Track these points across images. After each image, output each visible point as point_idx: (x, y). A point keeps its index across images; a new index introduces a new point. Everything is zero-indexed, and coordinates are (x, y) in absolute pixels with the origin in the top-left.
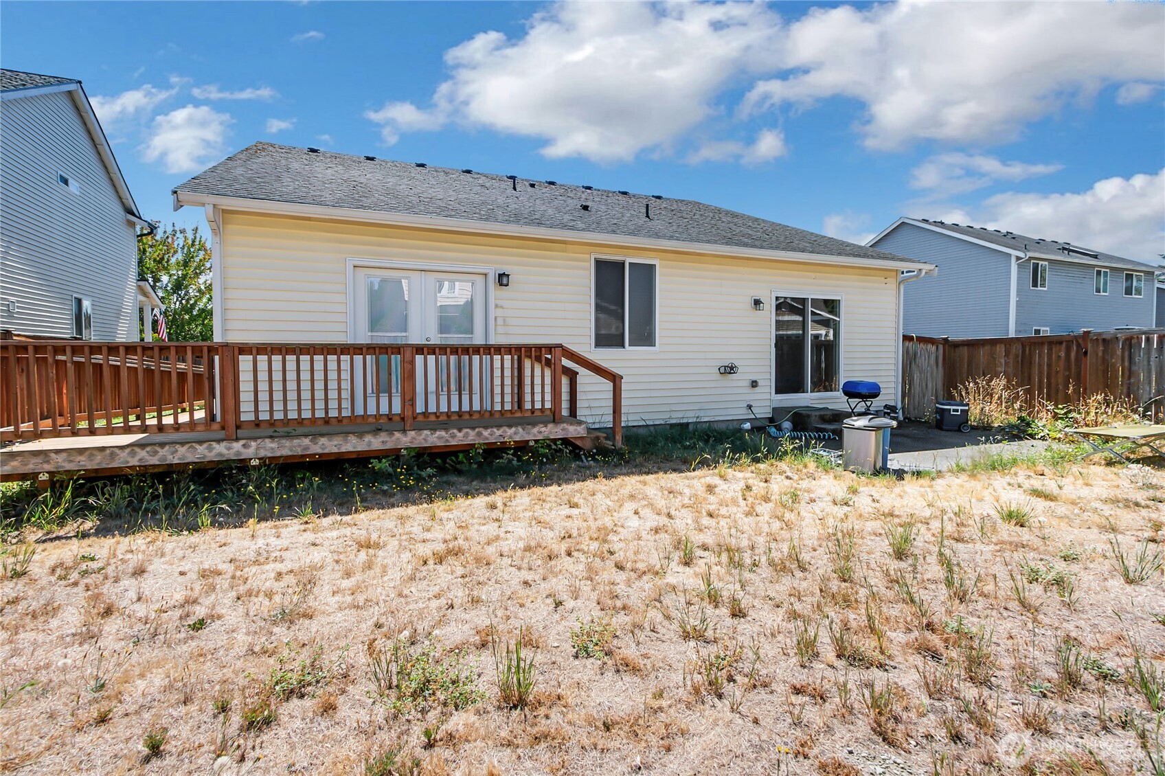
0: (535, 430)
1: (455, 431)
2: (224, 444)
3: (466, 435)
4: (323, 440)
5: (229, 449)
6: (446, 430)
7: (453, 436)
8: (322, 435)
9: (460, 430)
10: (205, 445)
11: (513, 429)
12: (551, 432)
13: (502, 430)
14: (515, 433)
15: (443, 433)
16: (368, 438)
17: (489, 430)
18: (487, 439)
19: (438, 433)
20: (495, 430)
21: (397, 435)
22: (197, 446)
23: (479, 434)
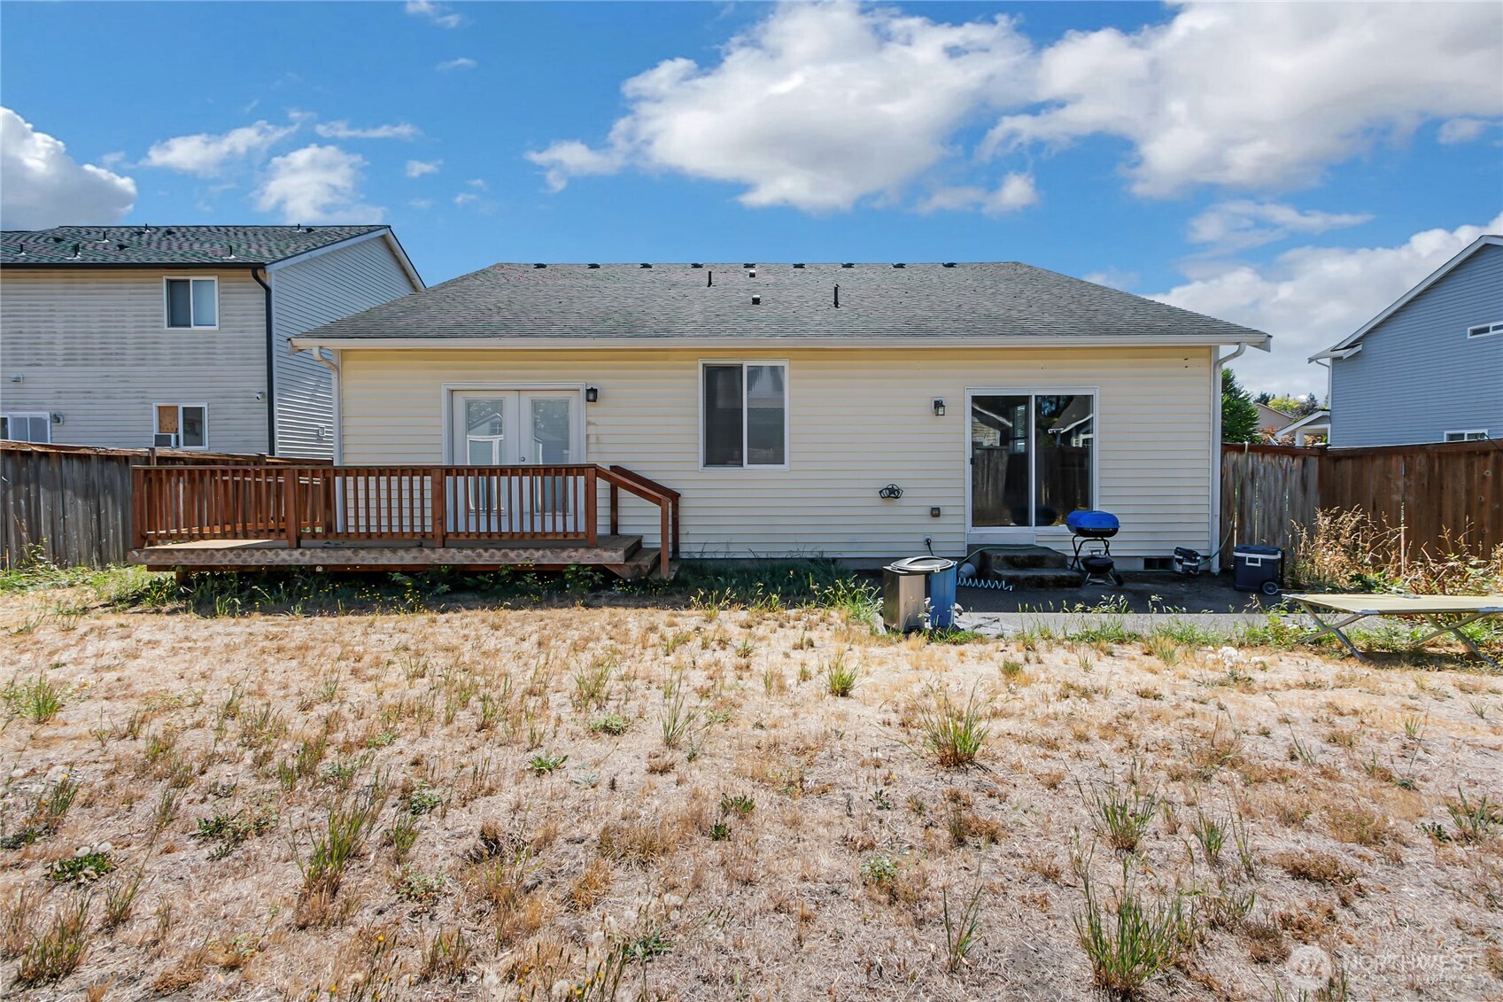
0: (565, 554)
1: (481, 551)
2: (287, 551)
3: (492, 556)
4: (362, 553)
5: (290, 556)
6: (473, 549)
7: (480, 556)
8: (362, 548)
9: (486, 550)
10: (274, 552)
11: (541, 552)
12: (582, 558)
13: (528, 552)
14: (543, 557)
15: (469, 552)
16: (401, 553)
17: (516, 552)
18: (513, 560)
19: (465, 552)
20: (522, 552)
21: (427, 551)
22: (268, 552)
23: (505, 555)
